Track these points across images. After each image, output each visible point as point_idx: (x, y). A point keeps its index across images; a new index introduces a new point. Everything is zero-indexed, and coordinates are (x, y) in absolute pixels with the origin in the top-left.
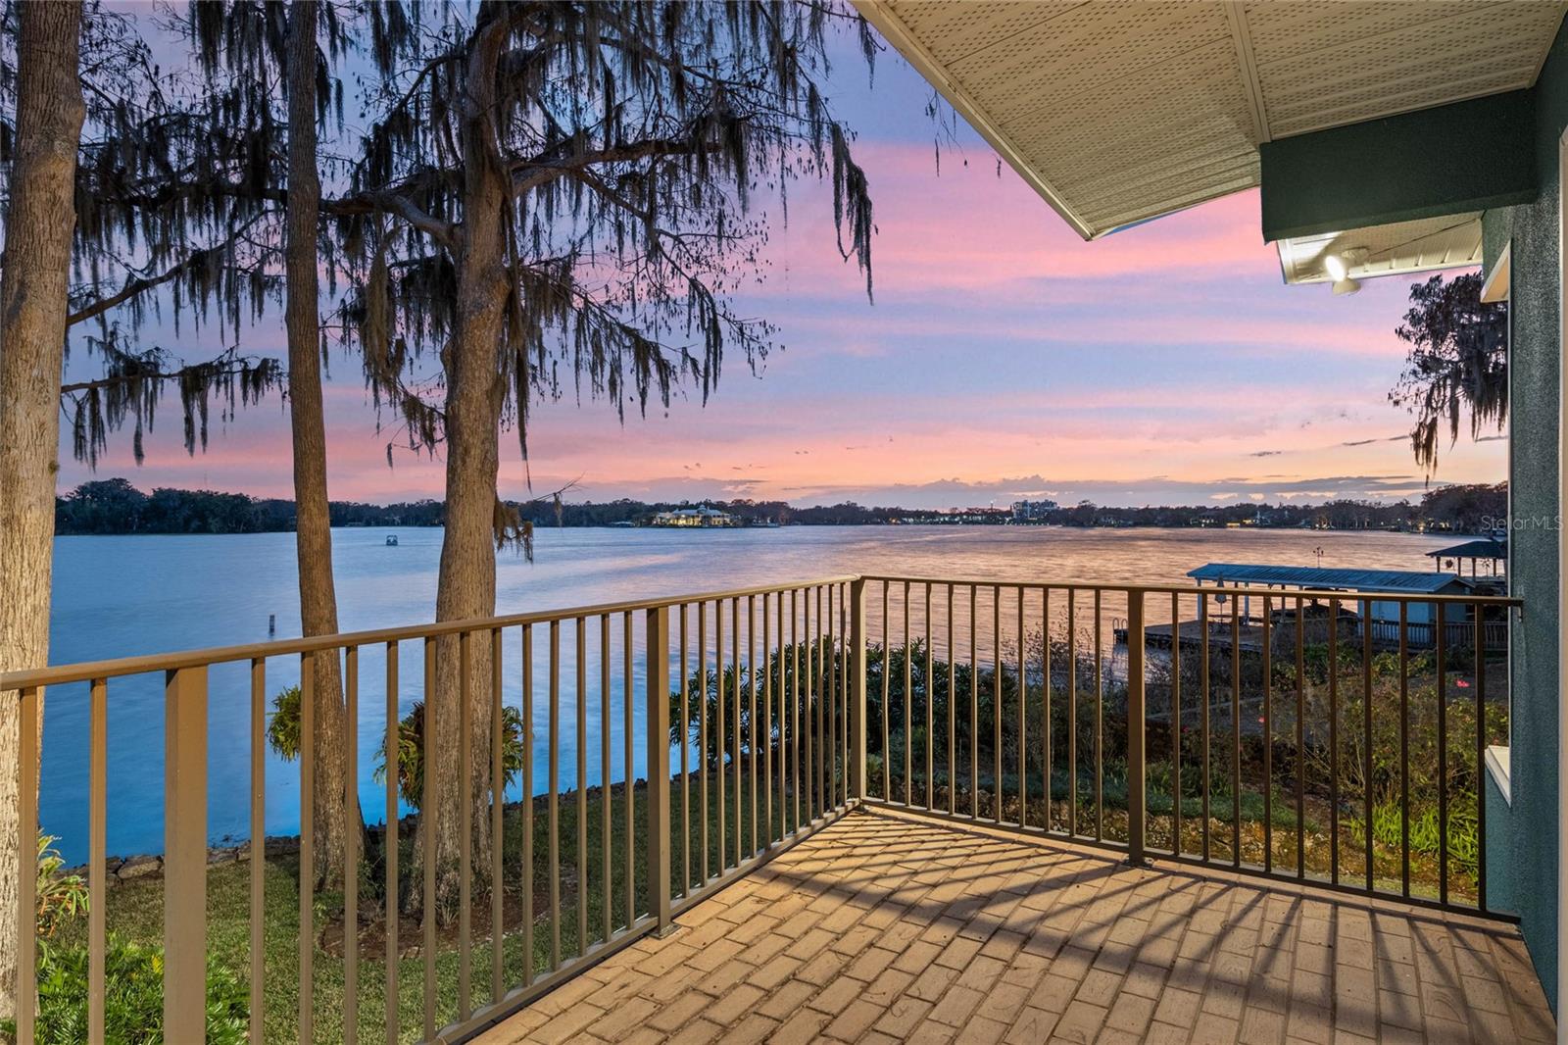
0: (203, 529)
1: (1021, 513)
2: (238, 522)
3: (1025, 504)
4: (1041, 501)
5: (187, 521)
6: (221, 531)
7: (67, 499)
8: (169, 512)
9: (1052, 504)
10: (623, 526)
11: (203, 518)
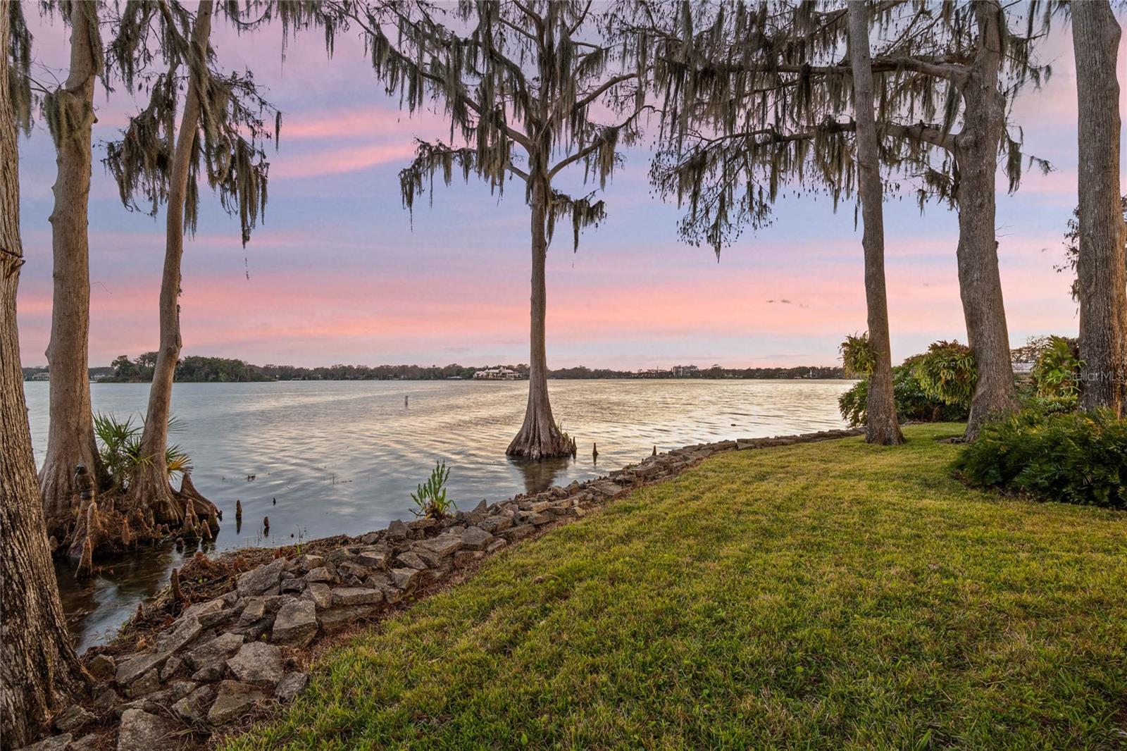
0: (216, 380)
1: (677, 372)
2: (237, 376)
3: (680, 367)
4: (689, 365)
5: (207, 375)
6: (227, 381)
7: (135, 363)
8: (197, 370)
9: (695, 367)
10: (456, 379)
11: (217, 373)
